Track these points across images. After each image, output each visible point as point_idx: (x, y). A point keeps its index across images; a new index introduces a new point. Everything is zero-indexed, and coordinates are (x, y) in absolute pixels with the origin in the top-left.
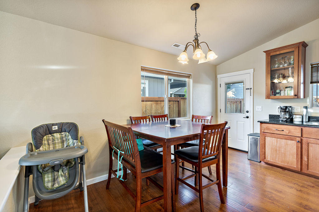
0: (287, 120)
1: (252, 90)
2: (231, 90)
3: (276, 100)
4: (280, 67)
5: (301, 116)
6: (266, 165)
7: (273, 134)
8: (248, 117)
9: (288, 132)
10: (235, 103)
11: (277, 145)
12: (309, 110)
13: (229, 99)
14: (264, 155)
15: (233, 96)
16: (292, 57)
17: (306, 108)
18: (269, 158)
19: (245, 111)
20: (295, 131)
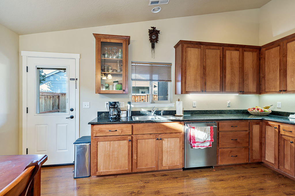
0: (116, 117)
1: (78, 81)
2: (46, 83)
3: (105, 95)
4: (109, 58)
5: (126, 112)
6: (98, 178)
7: (106, 137)
8: (72, 117)
9: (120, 131)
10: (52, 99)
11: (110, 149)
12: (132, 106)
13: (43, 93)
14: (96, 167)
15: (49, 90)
16: (120, 50)
17: (129, 103)
18: (102, 167)
19: (68, 109)
20: (127, 129)
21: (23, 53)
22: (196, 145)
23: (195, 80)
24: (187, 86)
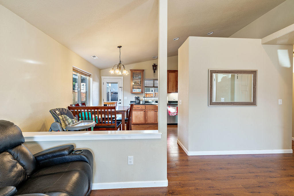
0: (139, 103)
1: (123, 88)
3: (134, 94)
5: (142, 101)
8: (120, 103)
9: (141, 108)
11: (137, 114)
12: (145, 99)
16: (140, 75)
17: (144, 97)
18: (134, 121)
19: (119, 100)
20: (143, 107)
21: (102, 77)
22: (171, 114)
23: (173, 87)
24: (169, 90)
